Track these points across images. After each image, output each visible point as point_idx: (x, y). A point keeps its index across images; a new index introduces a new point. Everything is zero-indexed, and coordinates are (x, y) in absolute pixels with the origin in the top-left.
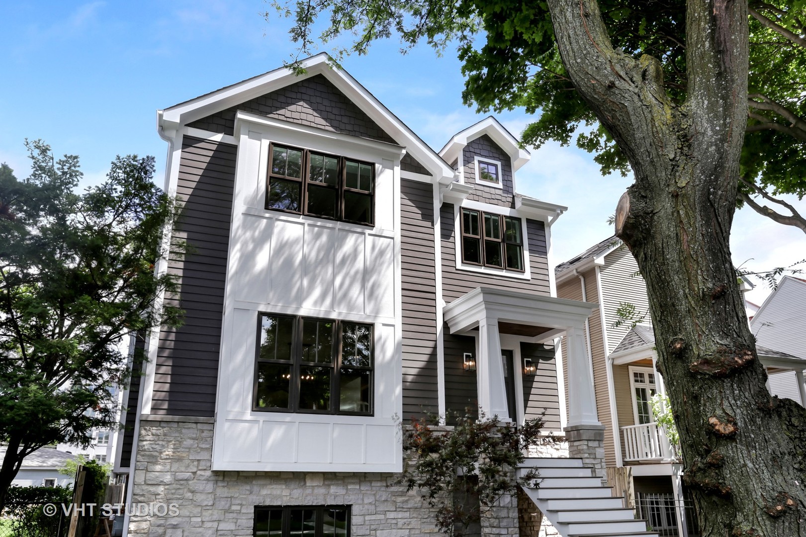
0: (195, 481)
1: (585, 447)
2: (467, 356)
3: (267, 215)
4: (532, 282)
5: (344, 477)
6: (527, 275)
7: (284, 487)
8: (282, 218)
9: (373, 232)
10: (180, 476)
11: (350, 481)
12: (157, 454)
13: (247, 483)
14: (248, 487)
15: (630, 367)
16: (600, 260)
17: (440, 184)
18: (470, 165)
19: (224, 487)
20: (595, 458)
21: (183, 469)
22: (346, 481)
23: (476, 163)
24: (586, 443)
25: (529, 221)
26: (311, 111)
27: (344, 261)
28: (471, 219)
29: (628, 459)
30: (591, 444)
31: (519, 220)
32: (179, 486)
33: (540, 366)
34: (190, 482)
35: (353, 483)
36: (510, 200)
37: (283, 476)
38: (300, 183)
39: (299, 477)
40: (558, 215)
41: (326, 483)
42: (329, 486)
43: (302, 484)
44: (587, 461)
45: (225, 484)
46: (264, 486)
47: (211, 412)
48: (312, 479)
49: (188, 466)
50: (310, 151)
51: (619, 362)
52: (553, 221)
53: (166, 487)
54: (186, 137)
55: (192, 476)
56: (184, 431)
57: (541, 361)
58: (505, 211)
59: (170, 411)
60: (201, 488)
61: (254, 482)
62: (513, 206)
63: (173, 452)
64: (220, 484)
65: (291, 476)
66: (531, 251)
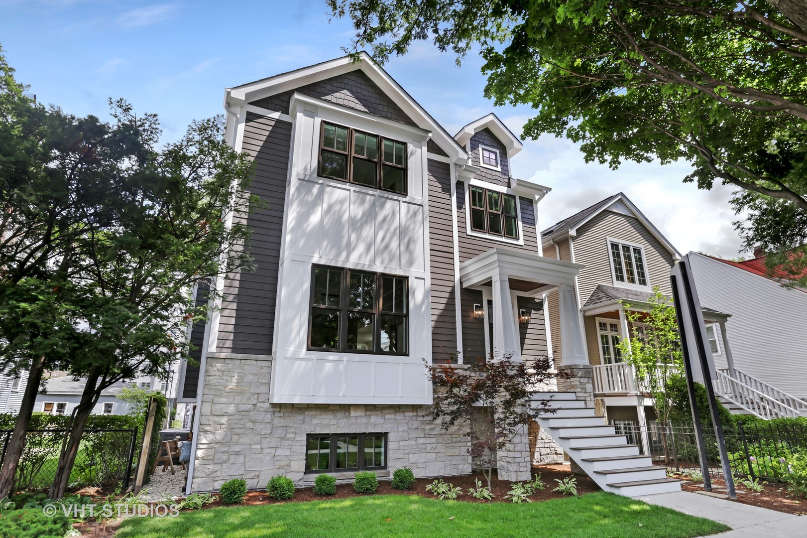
0: (255, 412)
1: (578, 383)
2: (476, 306)
4: (525, 247)
5: (382, 408)
6: (521, 242)
7: (332, 417)
8: (332, 184)
9: (407, 199)
10: (242, 407)
11: (387, 411)
12: (222, 388)
13: (300, 414)
14: (301, 417)
15: (597, 318)
16: (573, 232)
17: (455, 164)
18: (476, 151)
19: (280, 417)
20: (586, 392)
21: (245, 402)
22: (384, 411)
23: (480, 149)
24: (578, 379)
25: (521, 198)
26: (353, 99)
27: (385, 219)
28: (477, 195)
29: (597, 392)
30: (582, 380)
31: (514, 197)
32: (241, 417)
33: (532, 316)
34: (251, 413)
35: (390, 414)
36: (507, 181)
37: (330, 408)
38: (347, 156)
39: (345, 408)
40: (544, 194)
41: (367, 413)
42: (370, 416)
43: (347, 414)
44: (580, 394)
45: (281, 415)
46: (314, 416)
47: (269, 351)
48: (355, 410)
49: (249, 399)
50: (355, 130)
51: (589, 313)
52: (539, 199)
53: (230, 417)
54: (248, 113)
55: (253, 408)
56: (245, 367)
57: (533, 311)
58: (503, 189)
59: (235, 350)
60: (261, 418)
61: (306, 413)
62: (509, 186)
63: (237, 386)
64: (277, 415)
65: (338, 408)
66: (523, 222)
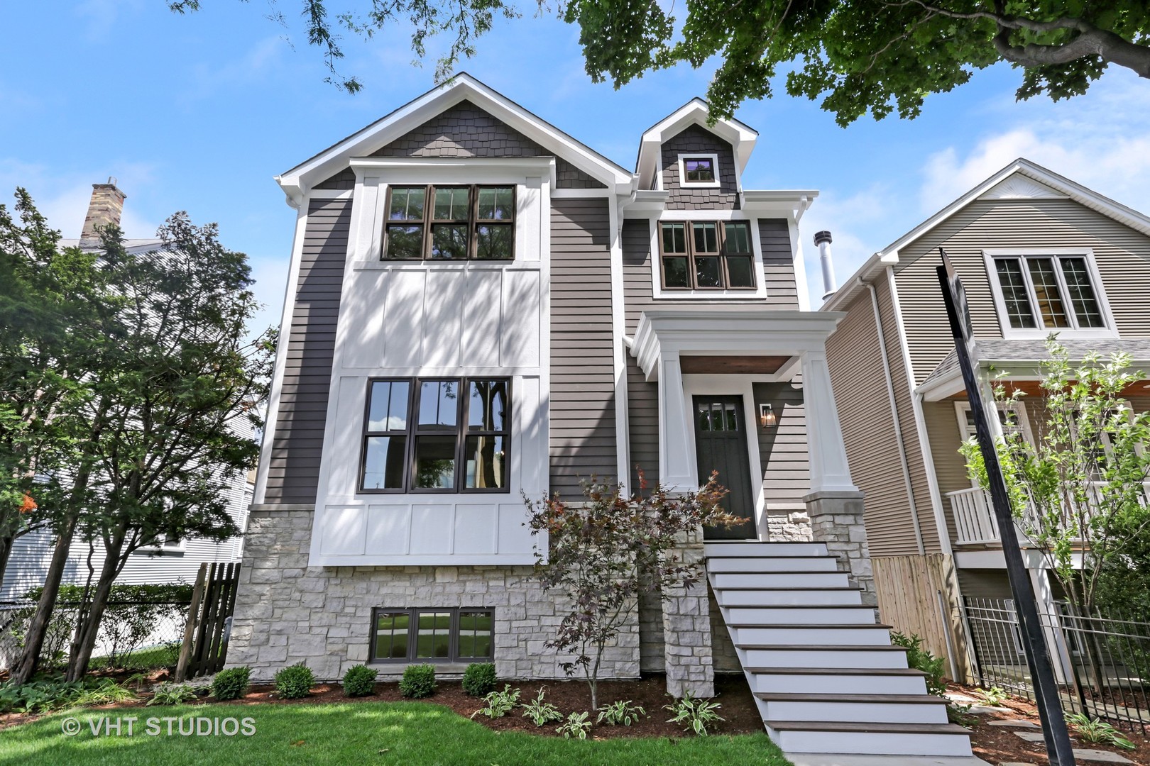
0: (304, 578)
1: (828, 525)
3: (389, 267)
4: (769, 300)
5: (484, 571)
6: (762, 292)
7: (408, 584)
9: (515, 265)
10: (288, 573)
11: (492, 575)
12: (265, 548)
13: (363, 580)
14: (364, 585)
15: (957, 403)
16: (893, 257)
17: (618, 195)
18: (672, 167)
19: (336, 585)
20: (849, 542)
21: (292, 565)
22: (487, 575)
23: (681, 163)
24: (830, 518)
25: (761, 222)
26: (453, 145)
27: (474, 314)
28: (674, 234)
29: (960, 542)
31: (747, 222)
32: (286, 585)
33: (785, 412)
34: (299, 580)
35: (497, 579)
36: (733, 199)
37: (406, 571)
38: (422, 224)
39: (429, 571)
40: (804, 205)
41: (461, 579)
42: (465, 582)
43: (431, 580)
44: (832, 546)
45: (338, 582)
46: (382, 584)
47: (312, 499)
48: (443, 574)
49: (298, 561)
50: (434, 186)
51: (931, 397)
52: (799, 215)
53: (273, 586)
54: (312, 201)
55: (302, 573)
56: (295, 521)
57: (786, 406)
58: (726, 214)
59: (285, 499)
60: (311, 587)
61: (372, 579)
62: (737, 206)
63: (282, 546)
64: (333, 582)
65: (417, 571)
66: (767, 260)
